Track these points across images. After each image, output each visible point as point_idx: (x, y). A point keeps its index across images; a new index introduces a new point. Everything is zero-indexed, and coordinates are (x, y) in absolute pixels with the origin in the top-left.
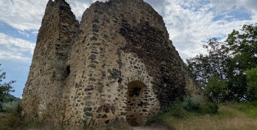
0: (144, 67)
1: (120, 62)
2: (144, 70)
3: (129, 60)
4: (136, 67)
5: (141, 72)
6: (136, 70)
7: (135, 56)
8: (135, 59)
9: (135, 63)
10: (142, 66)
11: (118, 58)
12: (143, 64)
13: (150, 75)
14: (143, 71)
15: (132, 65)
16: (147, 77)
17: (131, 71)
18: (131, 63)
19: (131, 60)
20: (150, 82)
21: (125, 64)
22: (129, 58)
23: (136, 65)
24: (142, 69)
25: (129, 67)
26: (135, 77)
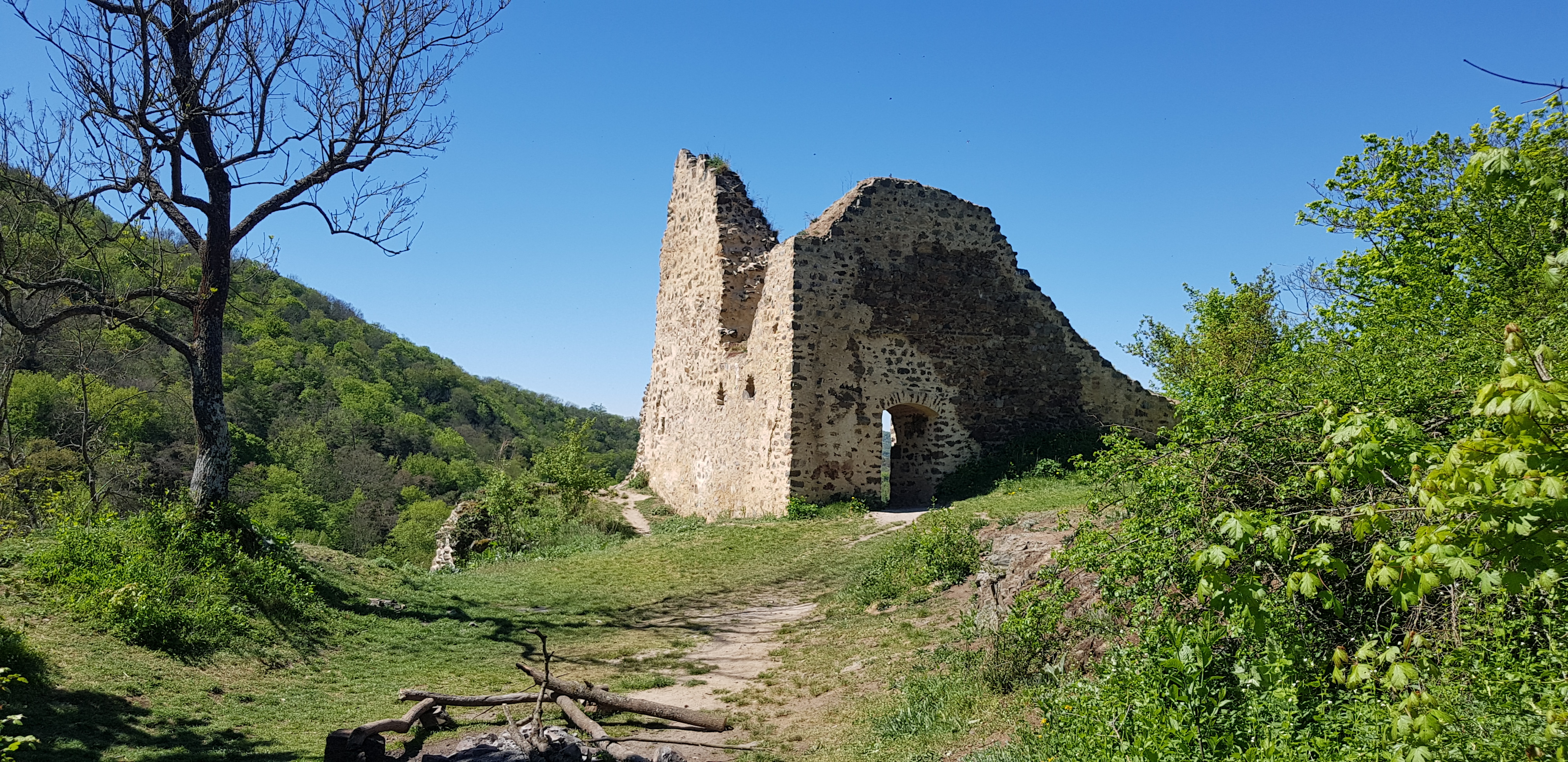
0: (927, 365)
1: (858, 369)
2: (929, 373)
3: (882, 358)
4: (902, 371)
5: (918, 379)
6: (905, 376)
7: (900, 344)
8: (899, 351)
9: (899, 361)
10: (921, 365)
11: (853, 359)
12: (926, 359)
13: (947, 383)
14: (926, 376)
15: (893, 367)
16: (939, 389)
17: (889, 383)
18: (890, 362)
19: (887, 355)
20: (947, 402)
21: (871, 370)
22: (884, 351)
23: (903, 365)
24: (923, 373)
25: (885, 375)
26: (901, 395)
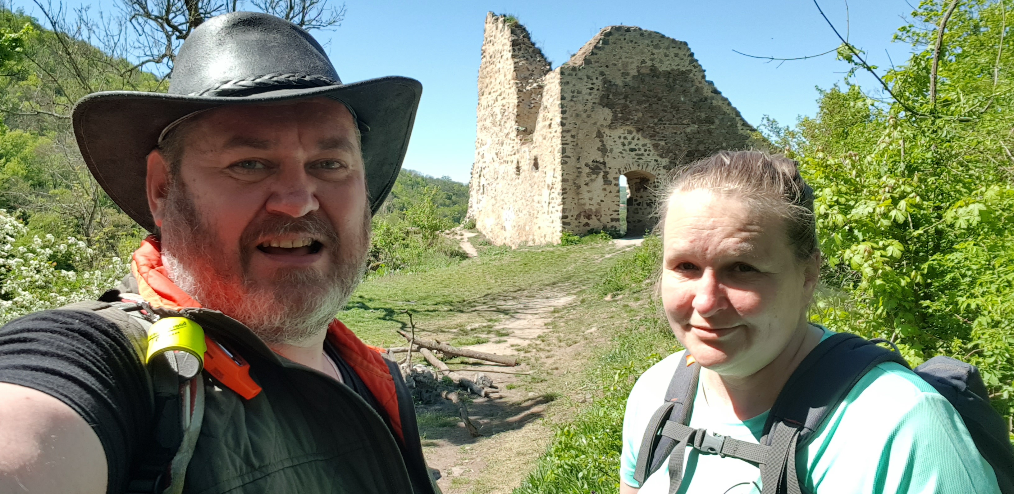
0: (648, 145)
1: (603, 150)
2: (650, 150)
3: (619, 142)
4: (632, 150)
5: (642, 155)
6: (634, 153)
7: (630, 132)
8: (630, 137)
9: (630, 143)
10: (644, 145)
11: (600, 144)
12: (647, 141)
13: (661, 156)
14: (647, 152)
15: (627, 148)
16: (656, 161)
17: (623, 157)
18: (624, 145)
19: (622, 140)
20: (661, 168)
21: (611, 150)
22: (620, 137)
23: (632, 146)
24: (645, 150)
25: (621, 153)
26: (631, 165)
